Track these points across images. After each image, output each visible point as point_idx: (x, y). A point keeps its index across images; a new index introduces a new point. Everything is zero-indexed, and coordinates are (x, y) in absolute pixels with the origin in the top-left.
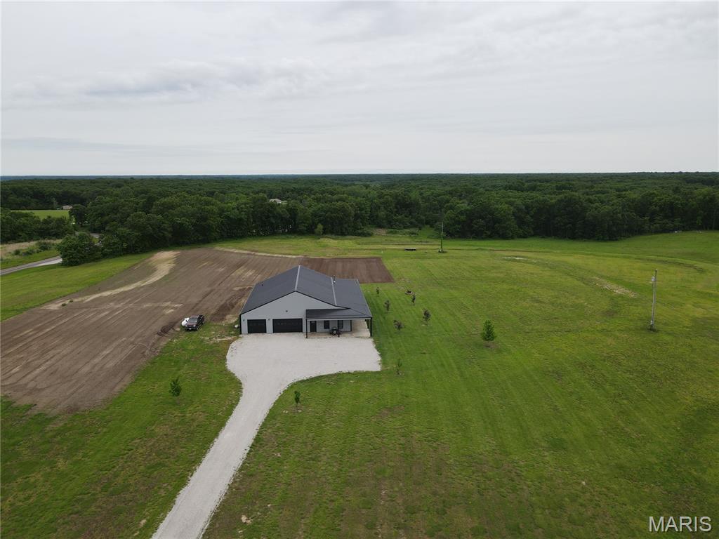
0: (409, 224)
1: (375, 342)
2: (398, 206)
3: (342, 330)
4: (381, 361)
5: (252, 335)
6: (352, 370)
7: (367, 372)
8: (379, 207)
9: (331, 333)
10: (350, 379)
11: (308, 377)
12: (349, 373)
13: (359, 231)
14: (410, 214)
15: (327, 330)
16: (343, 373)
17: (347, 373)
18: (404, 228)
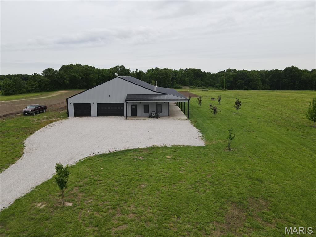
0: (201, 85)
1: (192, 122)
2: (195, 76)
3: (160, 114)
4: (203, 136)
5: (77, 118)
6: (169, 144)
7: (188, 147)
8: (185, 76)
9: (151, 117)
10: (167, 154)
11: (112, 150)
12: (165, 147)
13: (175, 86)
14: (201, 80)
15: (147, 114)
16: (158, 147)
17: (162, 147)
18: (199, 86)
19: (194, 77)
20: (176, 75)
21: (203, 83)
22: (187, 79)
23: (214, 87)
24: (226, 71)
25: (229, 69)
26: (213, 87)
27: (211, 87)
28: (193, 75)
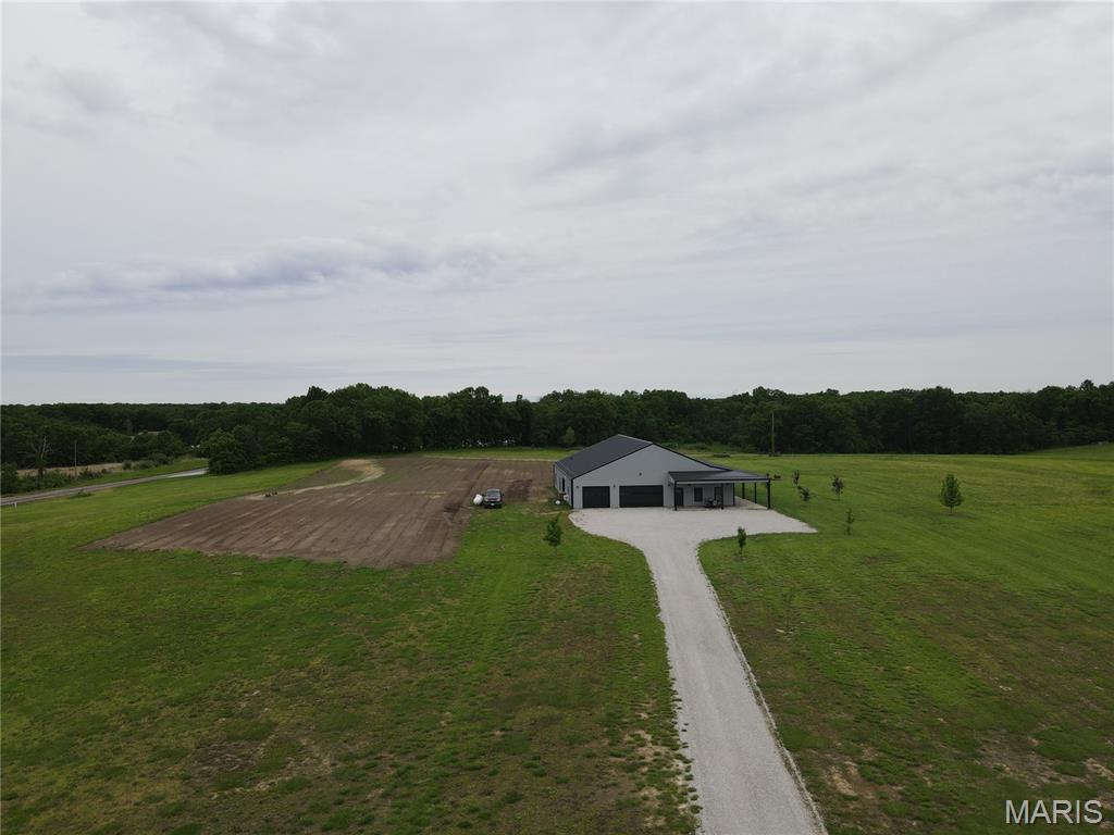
5: (589, 511)
15: (702, 503)
19: (669, 414)
20: (624, 412)
21: (697, 432)
22: (652, 421)
23: (726, 444)
24: (751, 394)
25: (761, 388)
26: (725, 442)
27: (718, 443)
28: (666, 408)
